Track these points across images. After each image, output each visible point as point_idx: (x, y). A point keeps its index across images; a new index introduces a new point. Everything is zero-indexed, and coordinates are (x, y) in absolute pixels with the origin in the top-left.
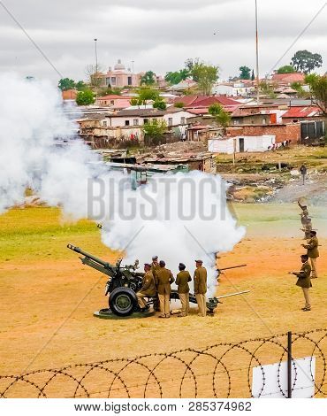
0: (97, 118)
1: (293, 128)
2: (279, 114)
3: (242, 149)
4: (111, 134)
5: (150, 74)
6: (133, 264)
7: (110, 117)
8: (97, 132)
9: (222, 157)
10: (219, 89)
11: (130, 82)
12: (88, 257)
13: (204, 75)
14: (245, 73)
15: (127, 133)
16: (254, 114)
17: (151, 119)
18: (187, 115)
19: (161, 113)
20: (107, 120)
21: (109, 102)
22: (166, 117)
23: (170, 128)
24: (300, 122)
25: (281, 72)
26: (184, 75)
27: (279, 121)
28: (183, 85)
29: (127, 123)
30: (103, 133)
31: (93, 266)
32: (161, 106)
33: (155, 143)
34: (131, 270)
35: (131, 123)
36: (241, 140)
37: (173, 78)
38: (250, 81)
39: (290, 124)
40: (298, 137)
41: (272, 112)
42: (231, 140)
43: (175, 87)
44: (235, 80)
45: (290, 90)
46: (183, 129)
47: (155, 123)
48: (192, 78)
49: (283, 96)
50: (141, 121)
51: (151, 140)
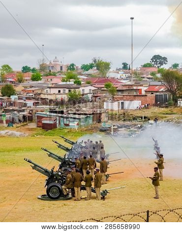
0: (43, 89)
1: (151, 97)
2: (144, 89)
3: (122, 108)
4: (50, 97)
5: (73, 65)
7: (50, 88)
8: (42, 96)
9: (111, 112)
10: (110, 74)
11: (61, 69)
12: (36, 165)
13: (102, 66)
14: (125, 66)
15: (59, 97)
16: (129, 89)
17: (72, 90)
18: (93, 88)
19: (78, 86)
20: (48, 89)
21: (49, 80)
22: (81, 89)
23: (83, 95)
24: (155, 94)
25: (145, 66)
26: (91, 66)
27: (143, 93)
28: (90, 71)
29: (59, 91)
30: (46, 97)
31: (38, 170)
32: (78, 83)
33: (74, 103)
34: (60, 173)
35: (62, 92)
36: (122, 103)
37: (86, 68)
38: (128, 71)
39: (149, 95)
40: (154, 102)
41: (139, 88)
42: (116, 103)
43: (86, 72)
44: (119, 70)
45: (150, 76)
46: (90, 96)
47: (75, 92)
48: (96, 68)
49: (146, 79)
50: (67, 91)
51: (72, 101)
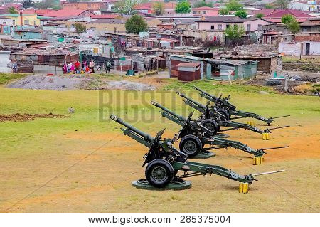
0: (189, 23)
3: (307, 52)
4: (201, 36)
6: (172, 138)
7: (199, 22)
8: (186, 34)
9: (289, 58)
10: (294, 5)
12: (130, 129)
15: (211, 35)
17: (232, 25)
18: (263, 23)
19: (241, 20)
20: (196, 24)
21: (202, 12)
22: (245, 24)
23: (247, 33)
28: (265, 1)
29: (213, 27)
30: (192, 34)
31: (133, 137)
32: (242, 15)
33: (234, 45)
34: (169, 143)
35: (216, 28)
36: (308, 45)
42: (299, 44)
43: (258, 2)
46: (258, 34)
47: (236, 28)
50: (224, 27)
51: (230, 42)
